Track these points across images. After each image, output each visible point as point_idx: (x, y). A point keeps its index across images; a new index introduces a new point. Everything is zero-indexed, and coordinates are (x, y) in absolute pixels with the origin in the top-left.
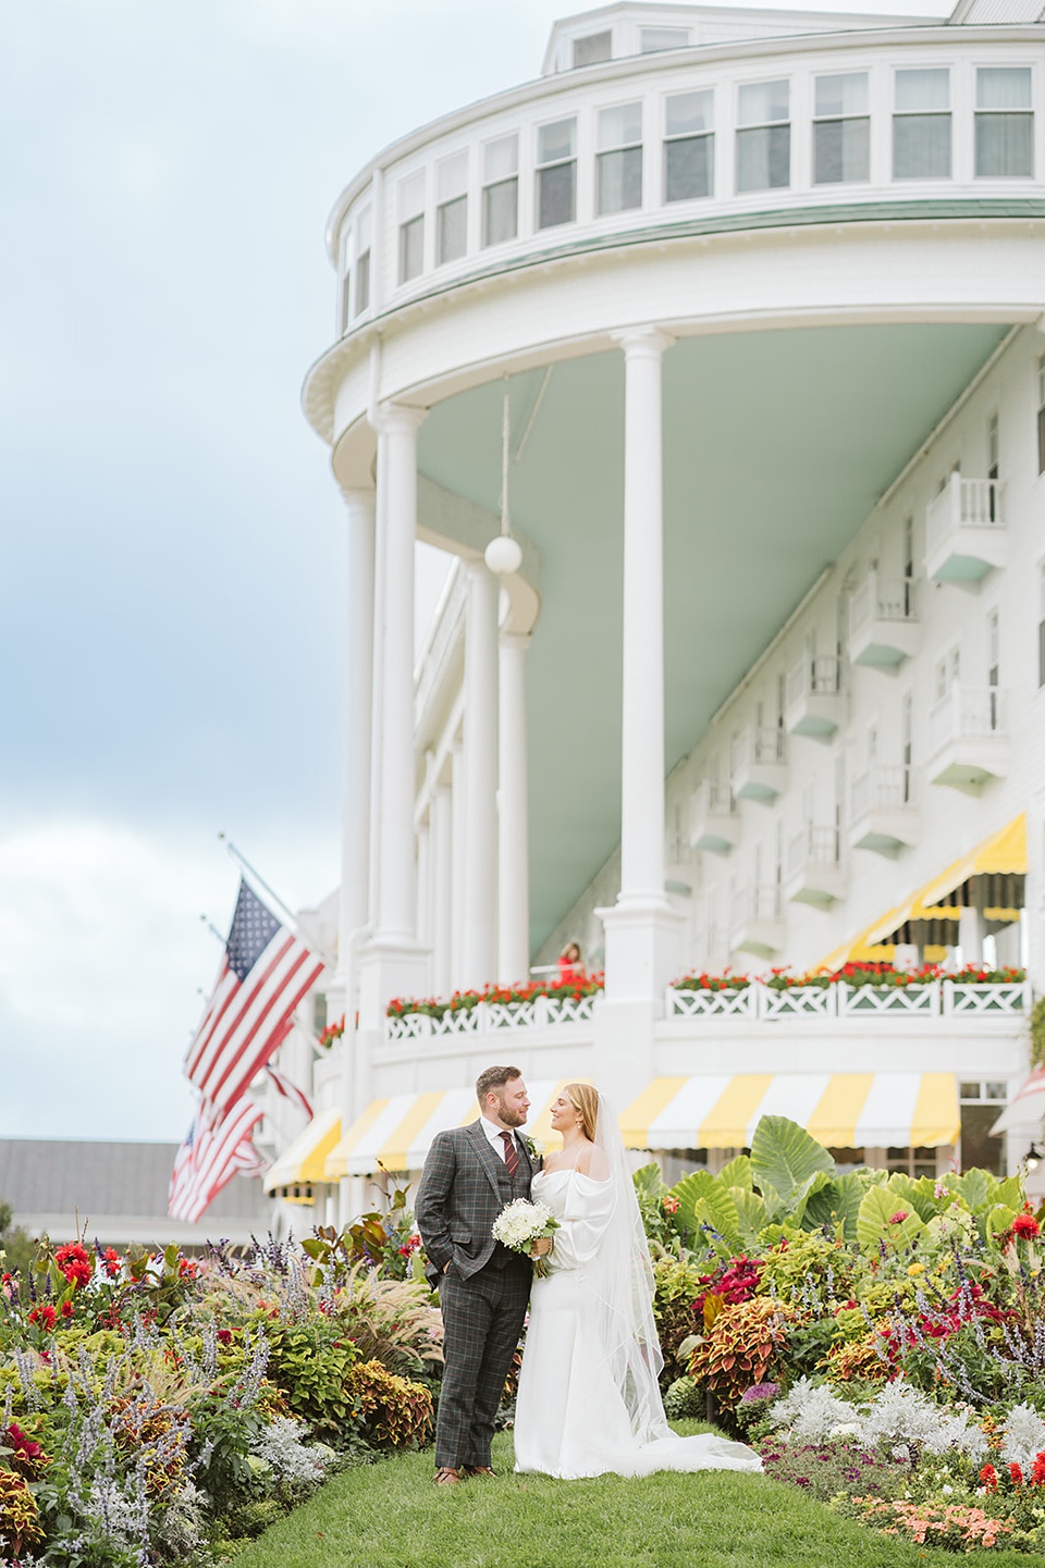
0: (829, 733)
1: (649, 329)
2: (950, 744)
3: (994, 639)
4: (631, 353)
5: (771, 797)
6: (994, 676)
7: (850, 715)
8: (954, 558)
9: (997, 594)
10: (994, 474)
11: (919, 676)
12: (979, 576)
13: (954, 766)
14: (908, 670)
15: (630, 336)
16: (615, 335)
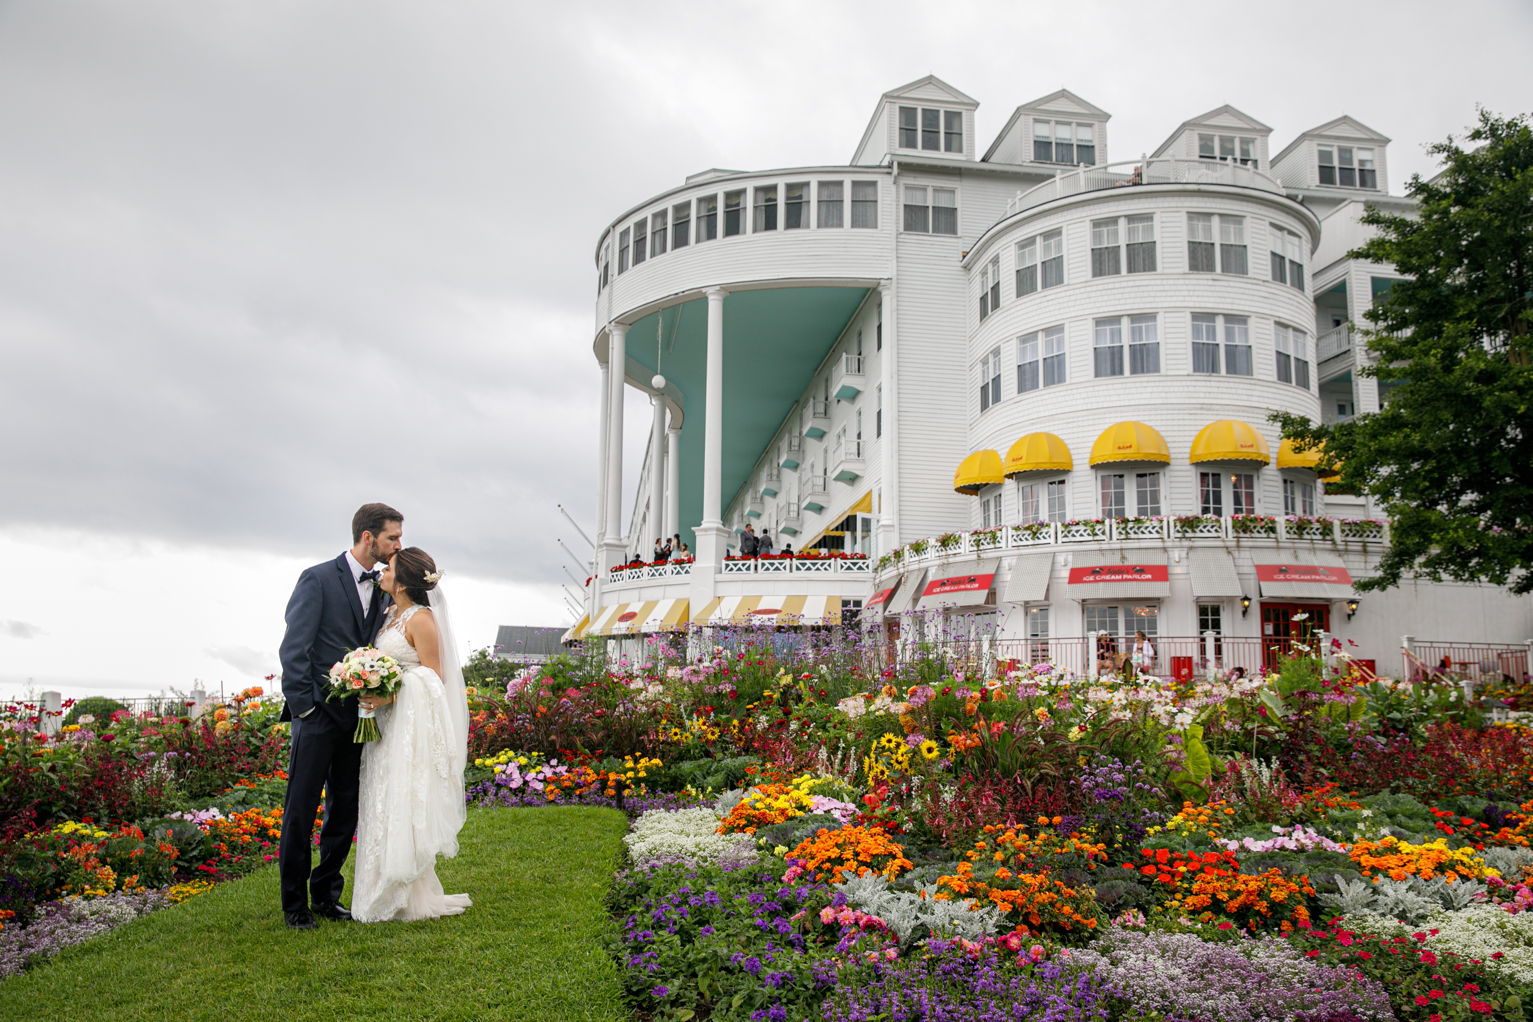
0: (795, 467)
1: (718, 288)
2: (842, 462)
3: (859, 421)
4: (710, 298)
5: (775, 494)
6: (859, 436)
7: (804, 459)
8: (844, 387)
9: (860, 402)
10: (860, 354)
11: (830, 440)
12: (853, 395)
13: (842, 472)
14: (826, 438)
15: (710, 290)
16: (704, 290)
